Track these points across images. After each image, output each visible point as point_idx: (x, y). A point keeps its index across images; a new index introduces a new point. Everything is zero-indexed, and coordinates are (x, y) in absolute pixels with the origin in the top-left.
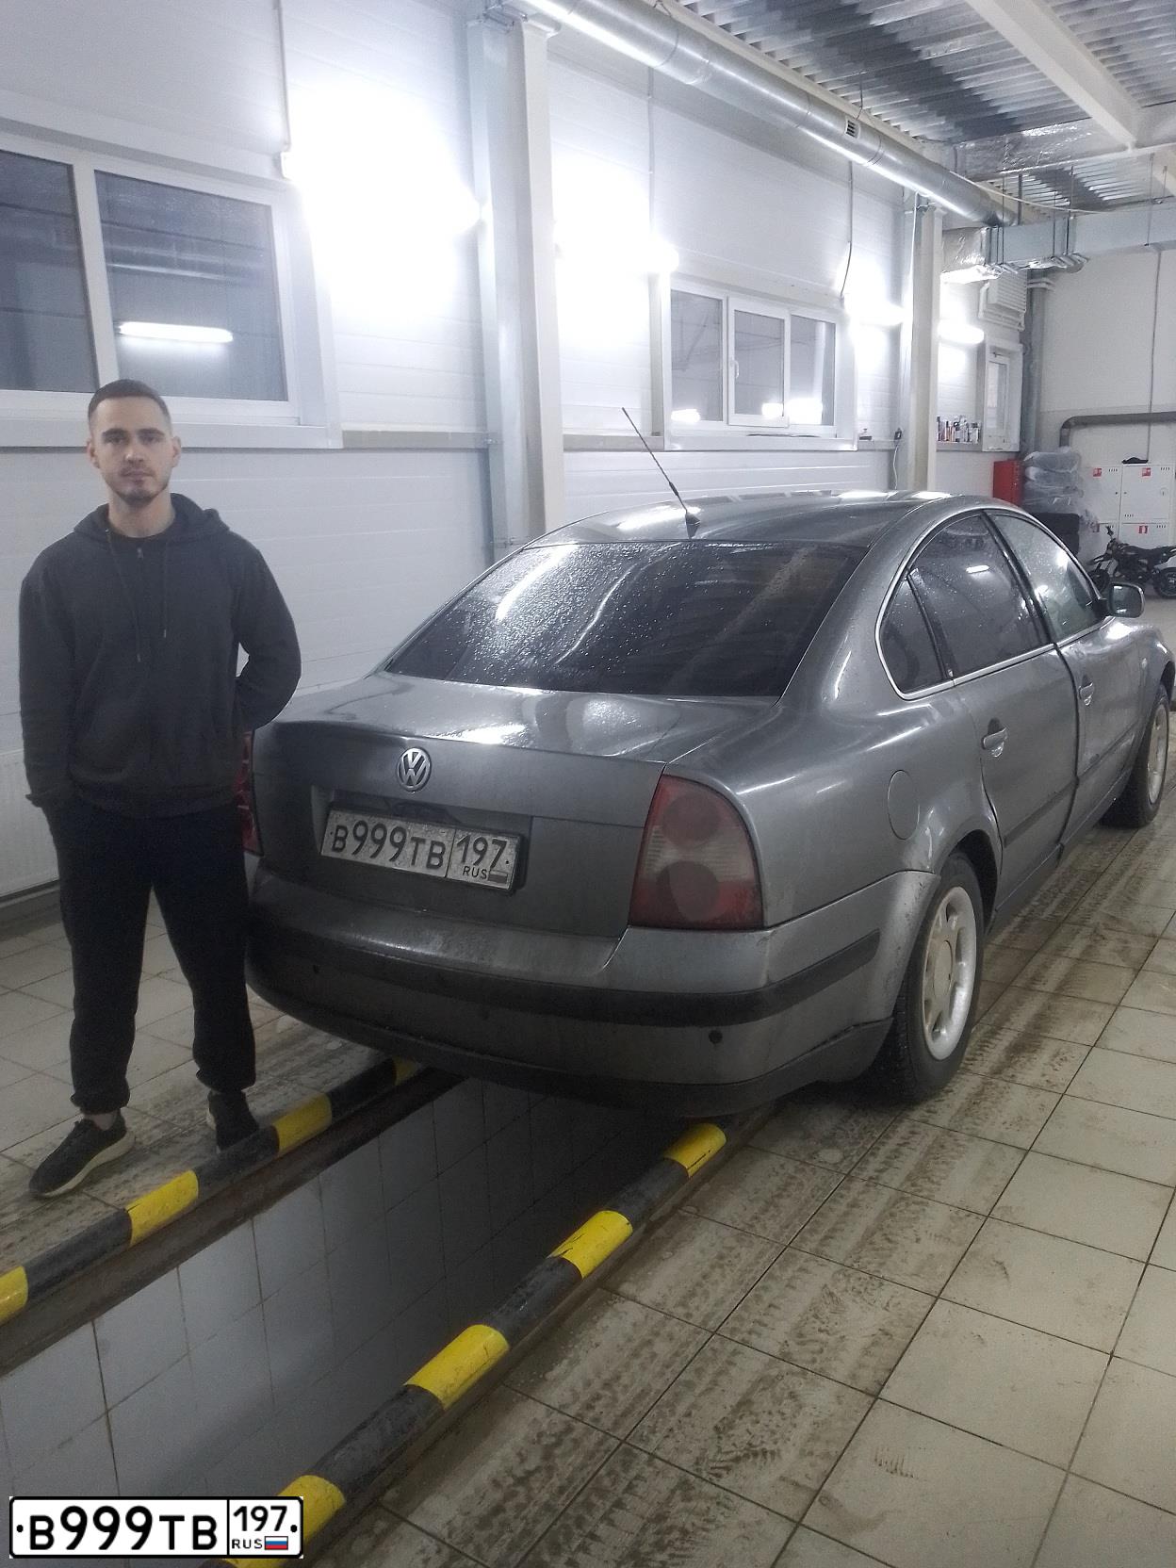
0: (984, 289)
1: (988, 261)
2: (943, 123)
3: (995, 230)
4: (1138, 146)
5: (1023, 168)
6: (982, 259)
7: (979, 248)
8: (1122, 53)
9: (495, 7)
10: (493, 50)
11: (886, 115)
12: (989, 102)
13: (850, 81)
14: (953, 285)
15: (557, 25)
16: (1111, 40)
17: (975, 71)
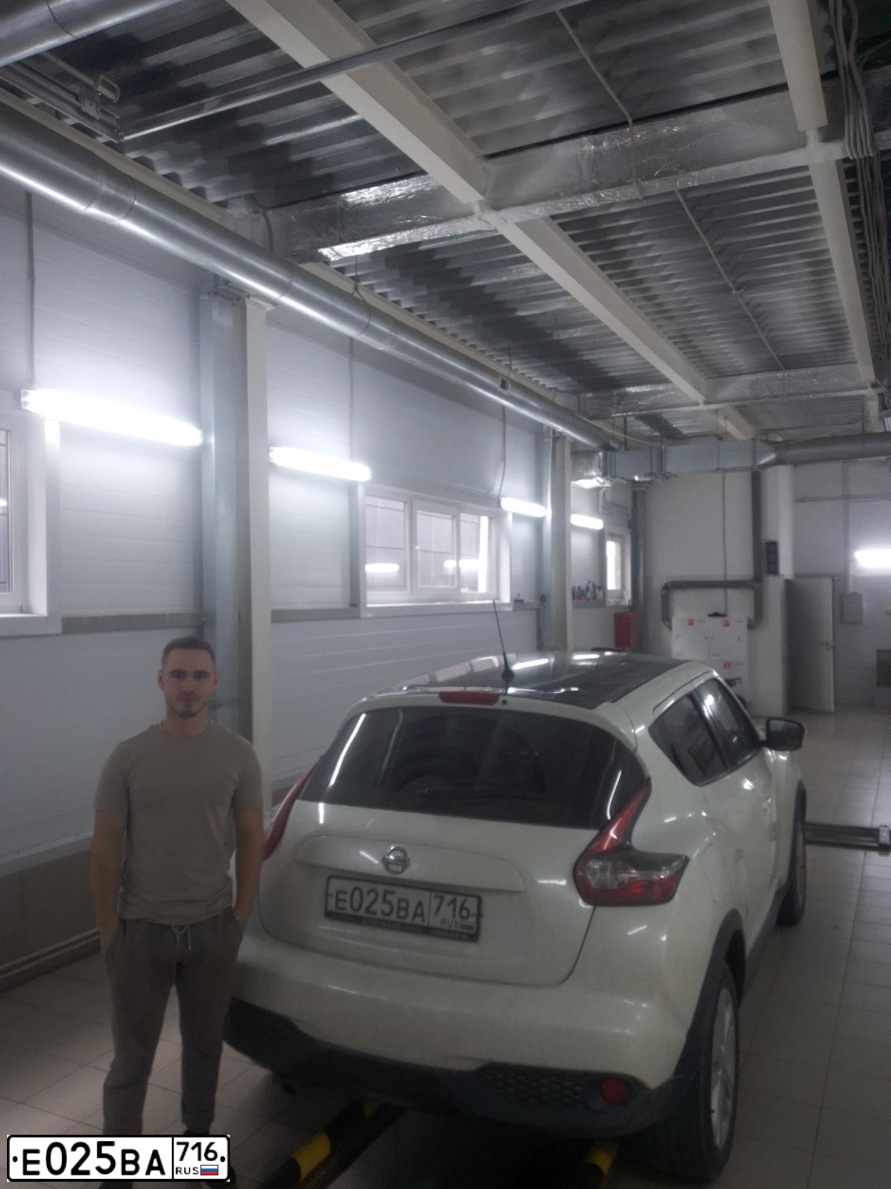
0: (601, 493)
1: (604, 475)
2: (569, 380)
3: (609, 453)
4: (707, 403)
5: (628, 412)
6: (600, 473)
7: (598, 464)
8: (692, 344)
9: (223, 287)
10: (221, 318)
11: (528, 373)
12: (602, 368)
13: (502, 350)
14: (580, 489)
15: (275, 303)
16: (685, 336)
17: (592, 349)
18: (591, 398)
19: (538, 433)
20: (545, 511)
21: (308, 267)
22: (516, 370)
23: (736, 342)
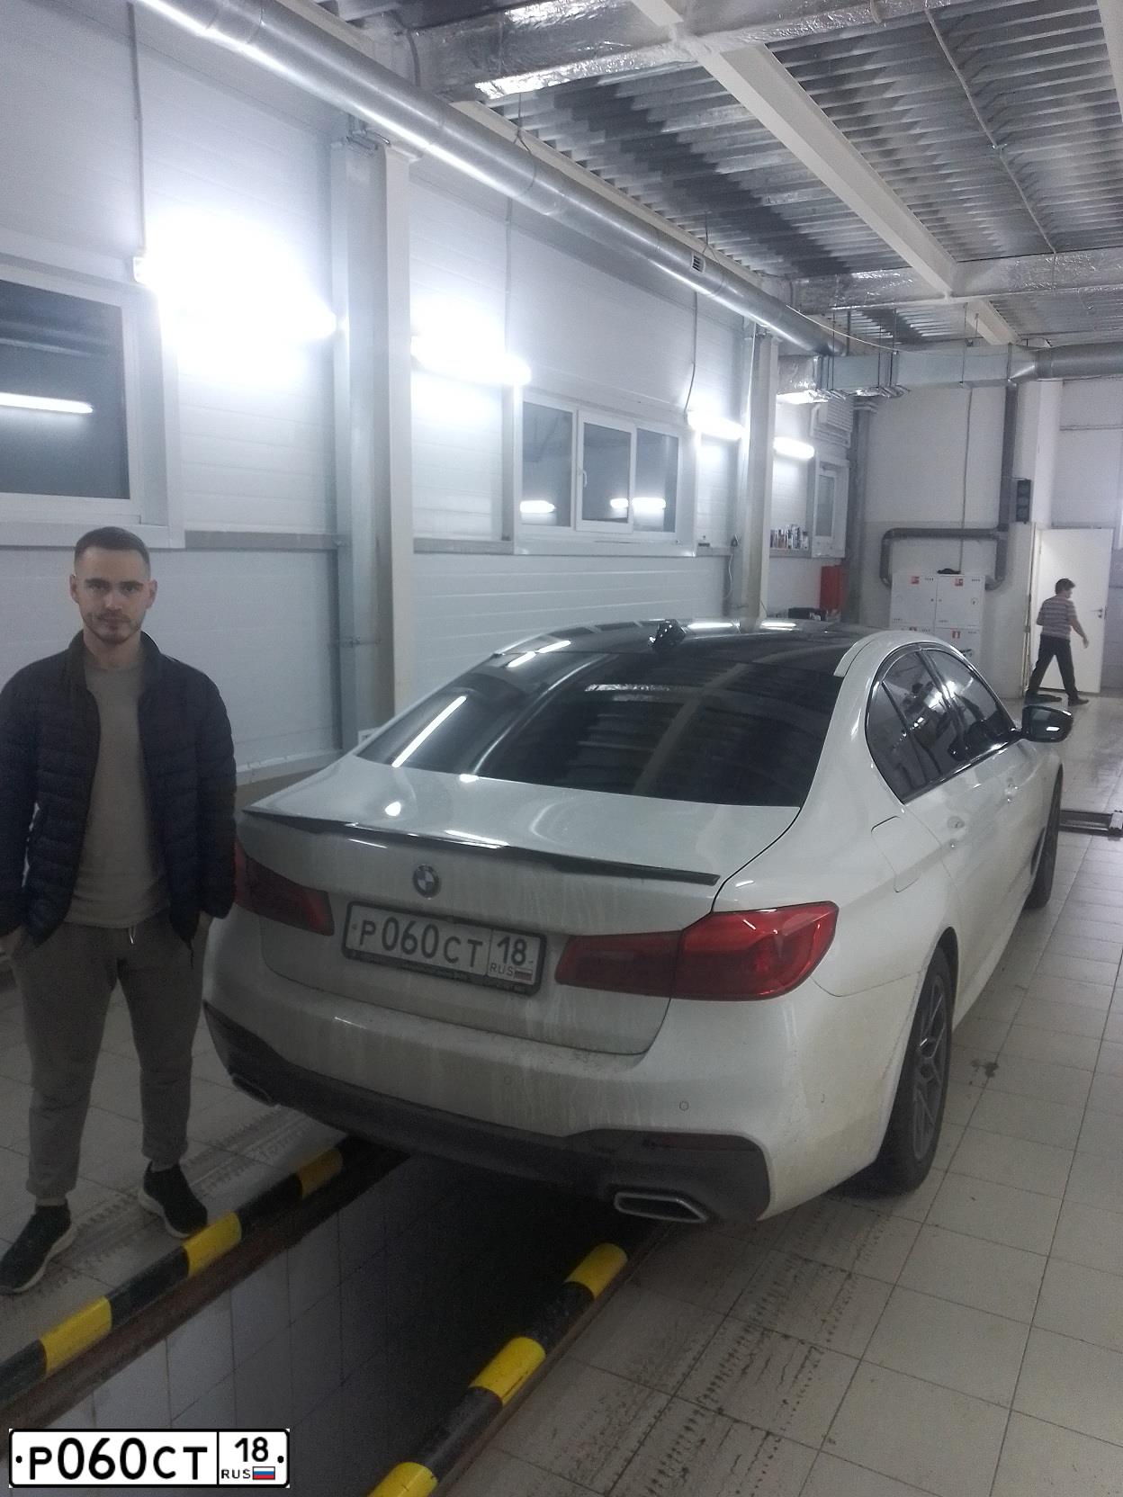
0: (815, 410)
1: (819, 387)
2: (780, 261)
3: (826, 359)
4: (953, 295)
5: (851, 306)
6: (814, 384)
7: (811, 374)
8: (939, 216)
9: (359, 132)
10: (356, 170)
11: (728, 250)
12: (823, 246)
13: (696, 219)
14: (787, 405)
15: (420, 153)
16: (930, 205)
17: (812, 220)
18: (808, 285)
19: (738, 328)
20: (741, 432)
21: (463, 107)
22: (713, 246)
23: (994, 215)
